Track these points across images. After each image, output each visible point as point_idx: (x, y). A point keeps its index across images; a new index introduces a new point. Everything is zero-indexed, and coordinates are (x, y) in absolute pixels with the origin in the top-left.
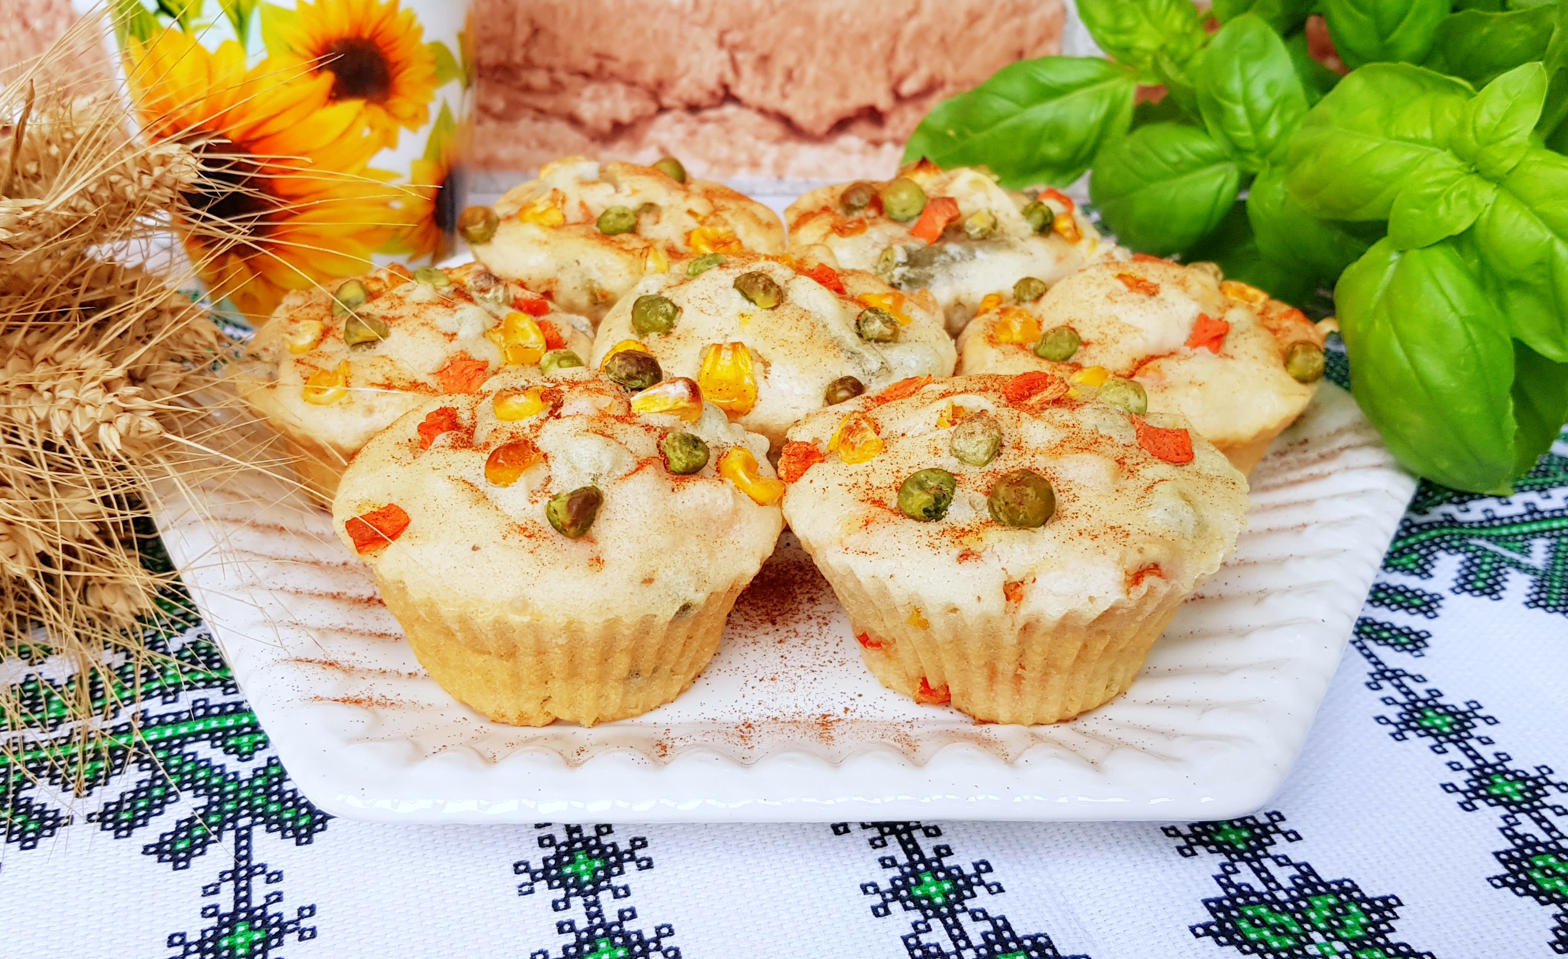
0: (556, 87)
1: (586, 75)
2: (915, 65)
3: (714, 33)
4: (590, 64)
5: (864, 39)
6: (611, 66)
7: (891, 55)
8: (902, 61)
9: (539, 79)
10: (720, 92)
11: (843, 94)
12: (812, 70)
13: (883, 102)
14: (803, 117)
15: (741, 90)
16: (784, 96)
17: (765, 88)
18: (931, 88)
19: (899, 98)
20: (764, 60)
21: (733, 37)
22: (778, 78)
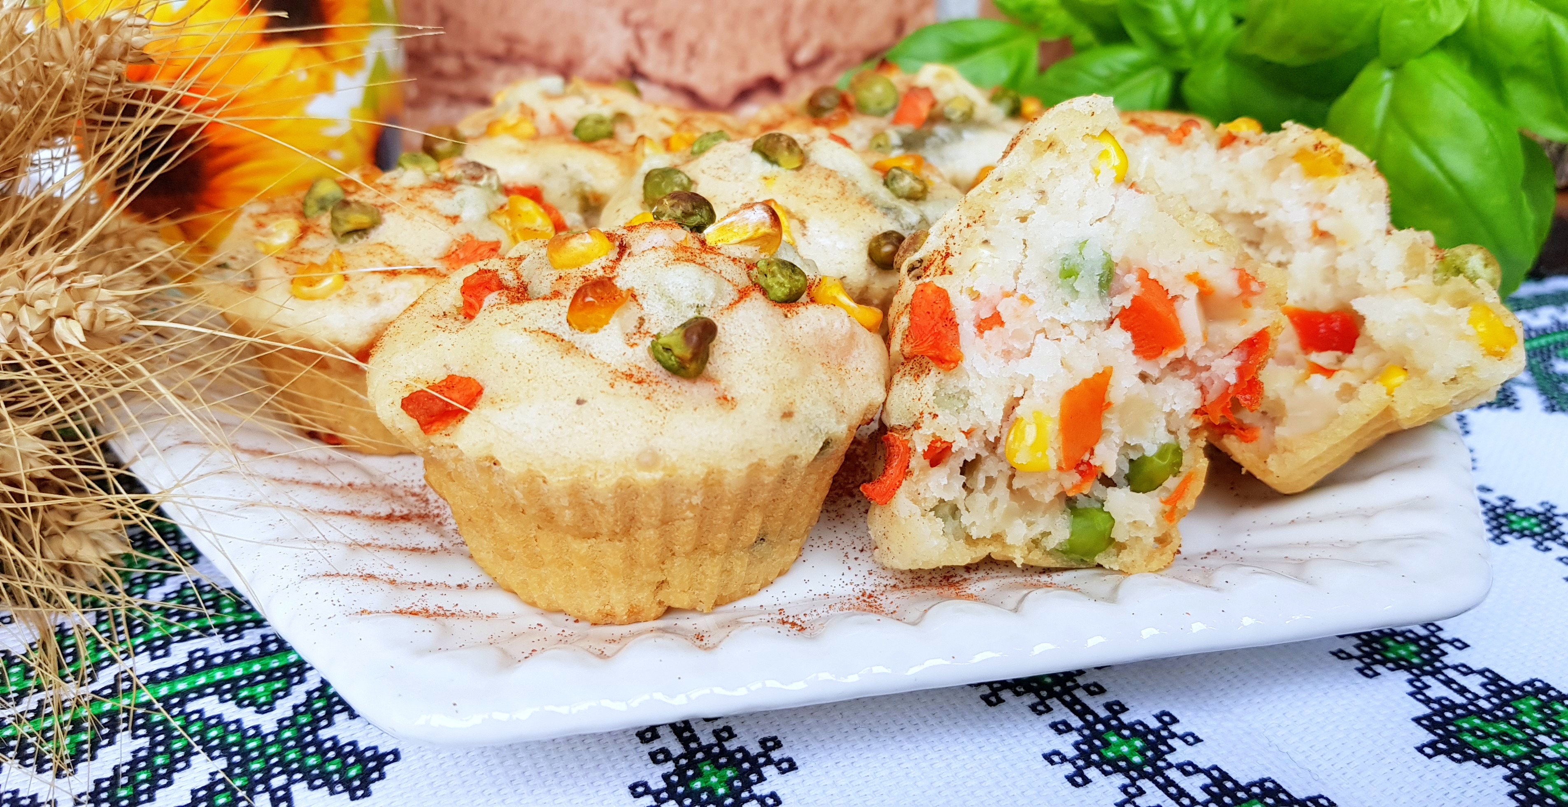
0: (467, 72)
1: (498, 59)
2: (807, 35)
3: (616, 13)
4: (499, 48)
5: (759, 12)
6: (521, 49)
7: (784, 27)
8: (795, 31)
9: (450, 65)
10: (628, 70)
11: (743, 65)
12: (712, 45)
13: (780, 70)
14: (707, 88)
15: (648, 66)
16: (688, 70)
17: (671, 63)
18: (823, 55)
19: (795, 68)
20: (667, 37)
21: (638, 15)
22: (681, 53)
